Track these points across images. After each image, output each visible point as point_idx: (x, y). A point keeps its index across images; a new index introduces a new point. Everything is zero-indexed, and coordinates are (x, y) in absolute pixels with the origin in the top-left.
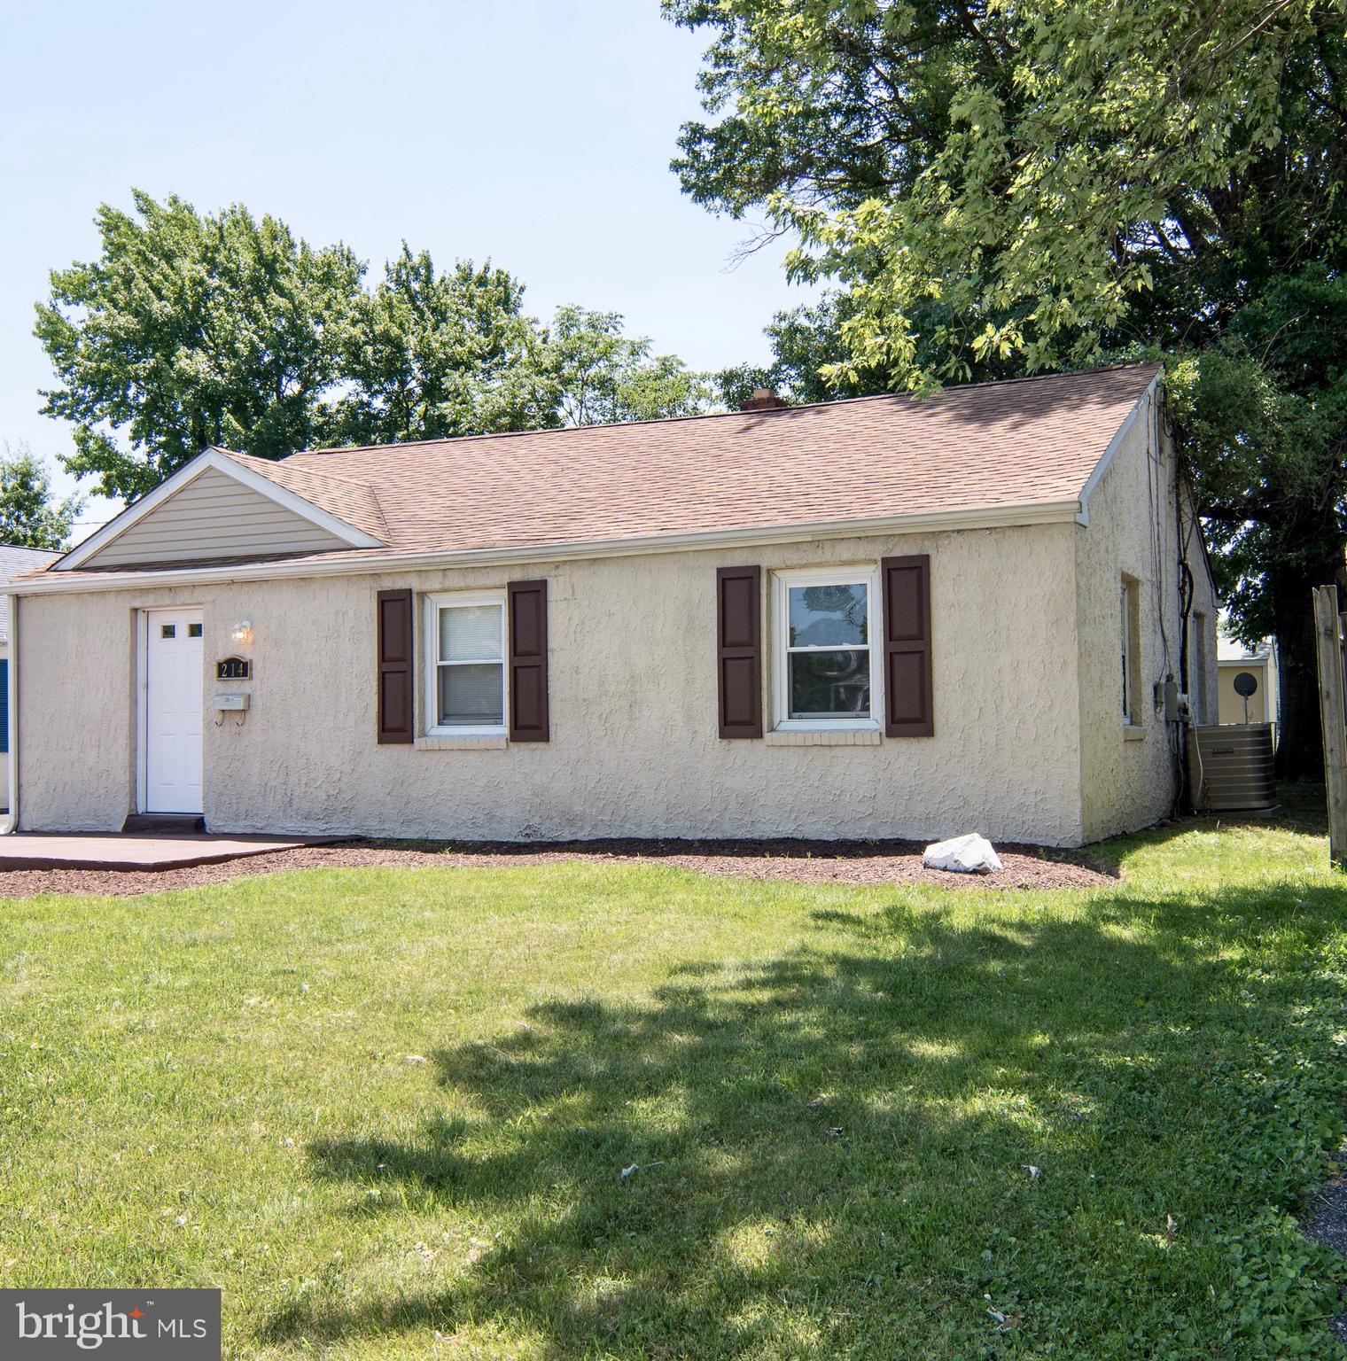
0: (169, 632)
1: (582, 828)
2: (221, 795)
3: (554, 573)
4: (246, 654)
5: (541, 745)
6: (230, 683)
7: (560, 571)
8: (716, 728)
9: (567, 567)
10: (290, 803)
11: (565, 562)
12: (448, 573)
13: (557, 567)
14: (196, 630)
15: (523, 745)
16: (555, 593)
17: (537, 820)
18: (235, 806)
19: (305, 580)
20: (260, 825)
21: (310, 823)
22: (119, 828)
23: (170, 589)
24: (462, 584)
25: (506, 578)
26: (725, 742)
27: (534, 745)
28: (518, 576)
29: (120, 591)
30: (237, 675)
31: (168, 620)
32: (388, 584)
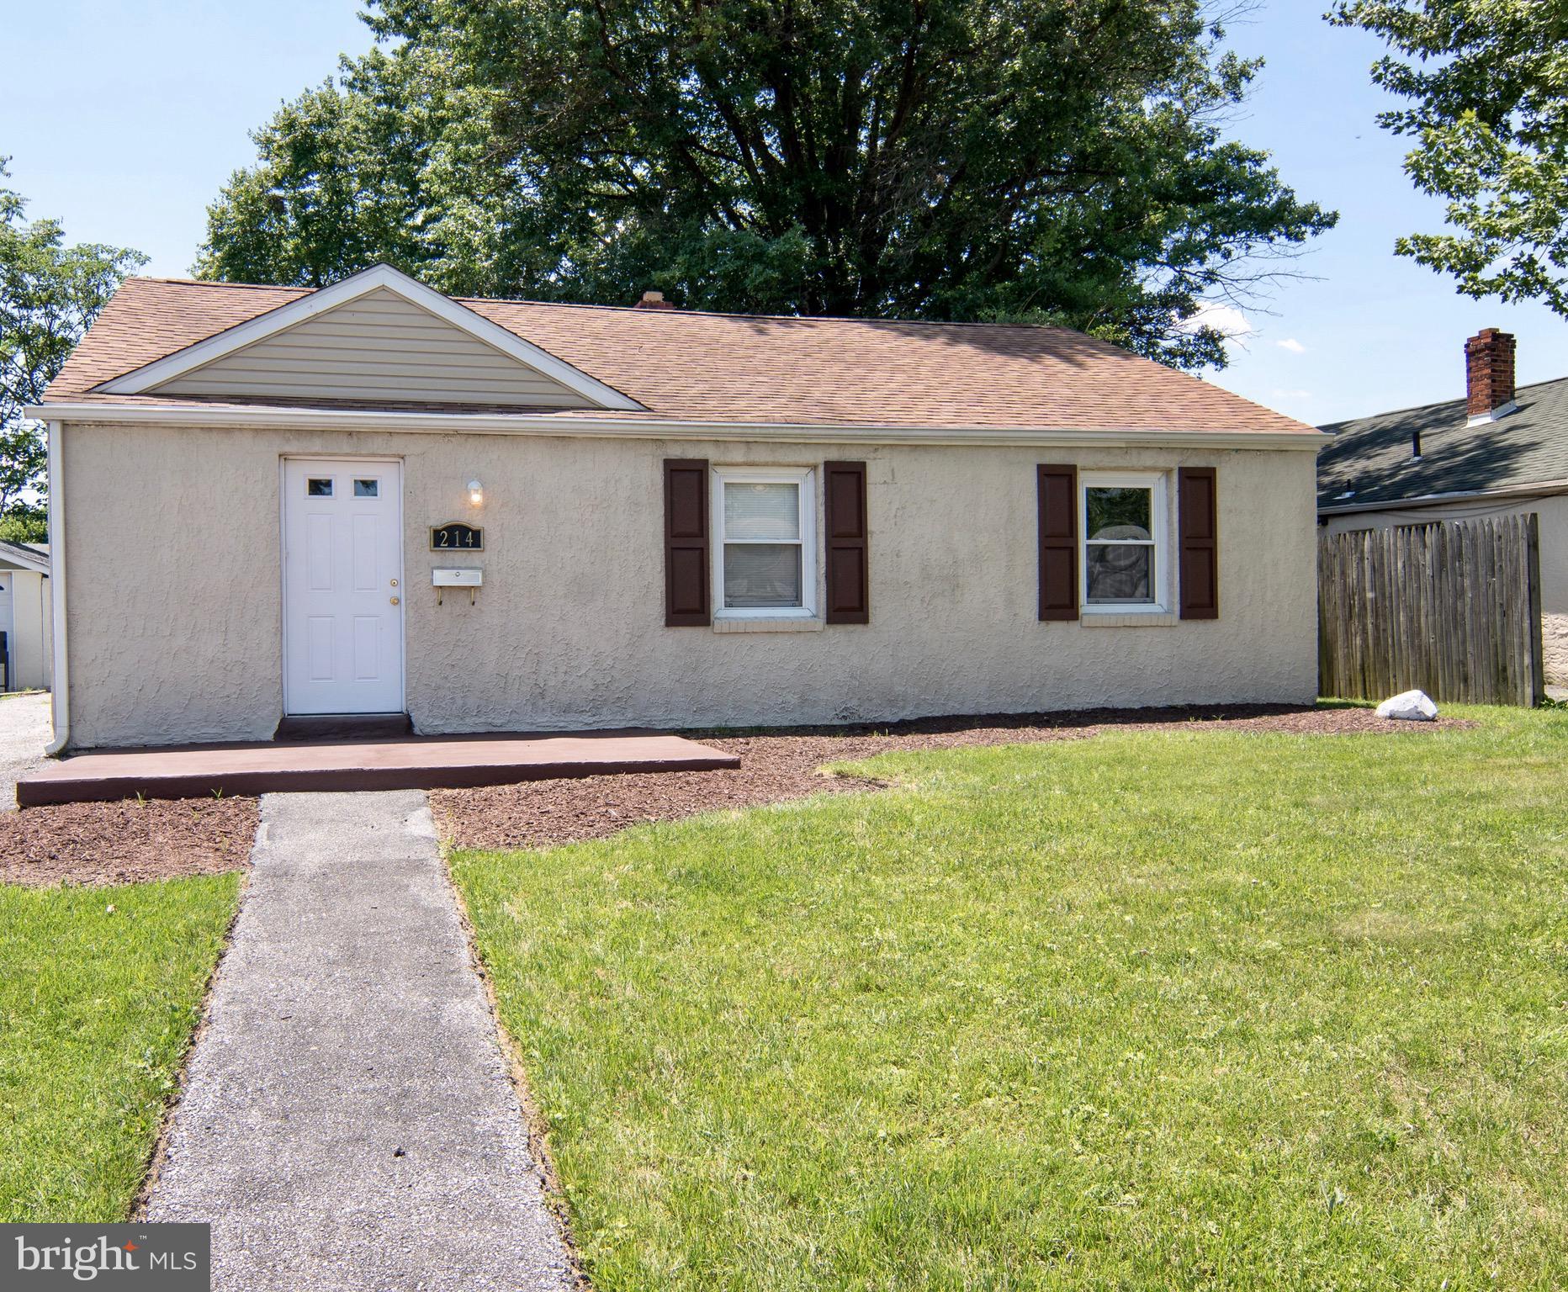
0: (318, 487)
1: (904, 708)
2: (438, 688)
3: (872, 455)
4: (475, 522)
5: (859, 628)
6: (451, 555)
7: (879, 454)
8: (1036, 609)
9: (886, 451)
10: (542, 696)
11: (885, 446)
12: (754, 447)
13: (876, 450)
14: (367, 487)
15: (840, 628)
16: (874, 475)
17: (854, 703)
18: (460, 702)
19: (562, 439)
20: (498, 722)
21: (570, 717)
22: (269, 735)
23: (350, 434)
24: (770, 459)
25: (820, 457)
26: (1043, 624)
27: (850, 627)
28: (834, 455)
29: (260, 431)
30: (464, 544)
31: (320, 472)
32: (676, 452)
